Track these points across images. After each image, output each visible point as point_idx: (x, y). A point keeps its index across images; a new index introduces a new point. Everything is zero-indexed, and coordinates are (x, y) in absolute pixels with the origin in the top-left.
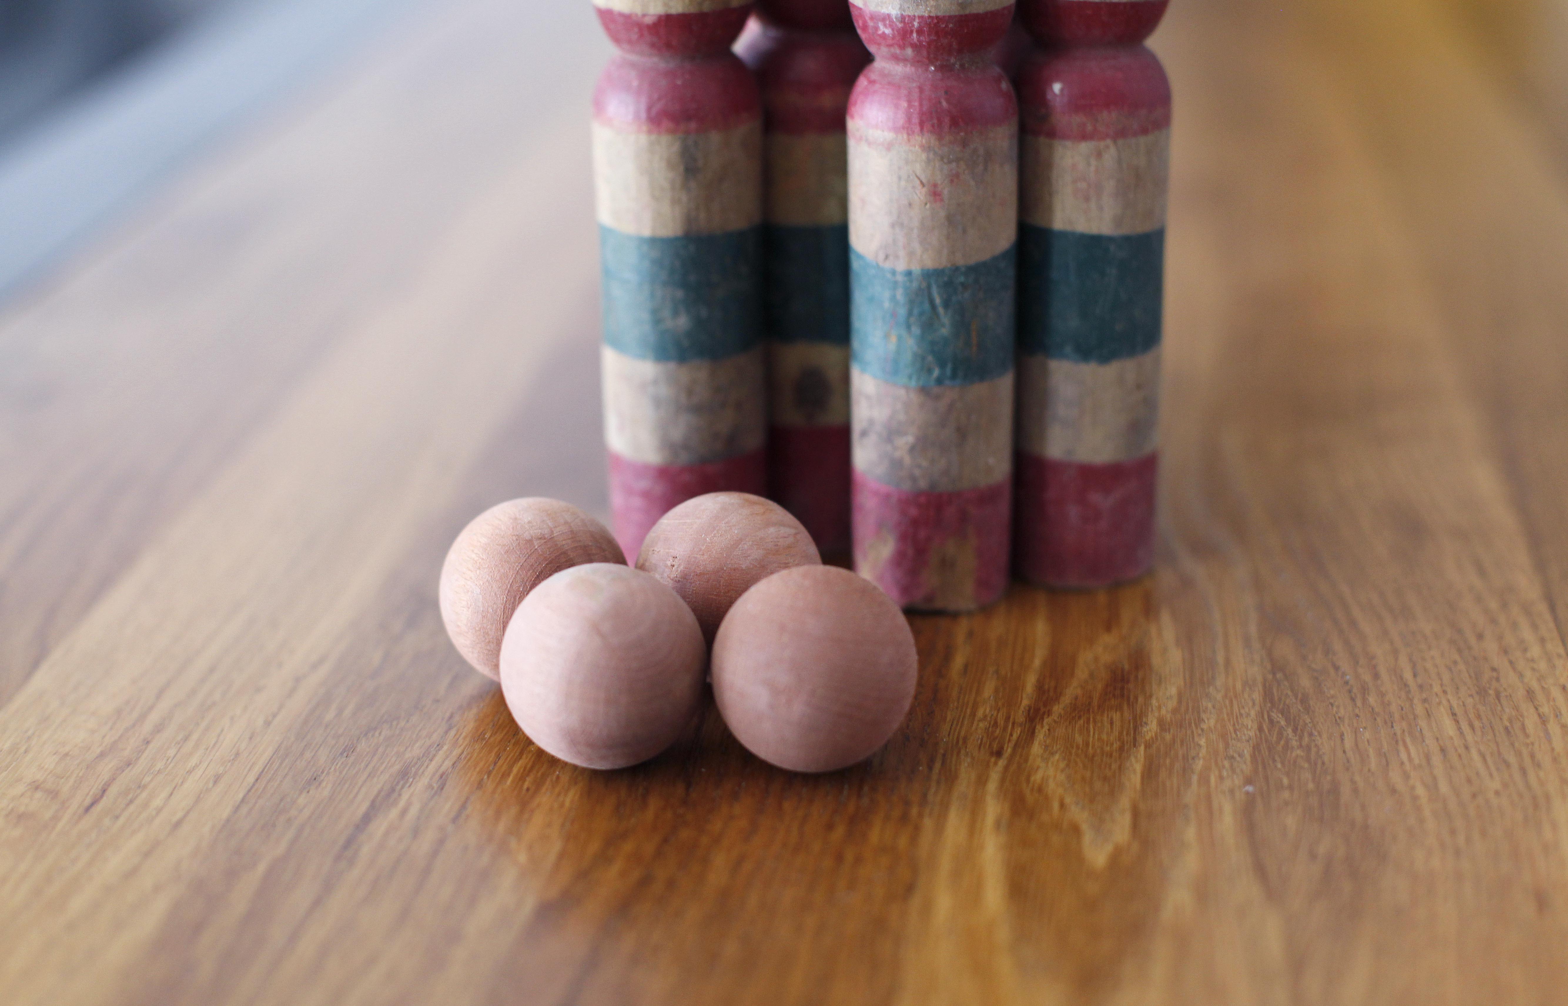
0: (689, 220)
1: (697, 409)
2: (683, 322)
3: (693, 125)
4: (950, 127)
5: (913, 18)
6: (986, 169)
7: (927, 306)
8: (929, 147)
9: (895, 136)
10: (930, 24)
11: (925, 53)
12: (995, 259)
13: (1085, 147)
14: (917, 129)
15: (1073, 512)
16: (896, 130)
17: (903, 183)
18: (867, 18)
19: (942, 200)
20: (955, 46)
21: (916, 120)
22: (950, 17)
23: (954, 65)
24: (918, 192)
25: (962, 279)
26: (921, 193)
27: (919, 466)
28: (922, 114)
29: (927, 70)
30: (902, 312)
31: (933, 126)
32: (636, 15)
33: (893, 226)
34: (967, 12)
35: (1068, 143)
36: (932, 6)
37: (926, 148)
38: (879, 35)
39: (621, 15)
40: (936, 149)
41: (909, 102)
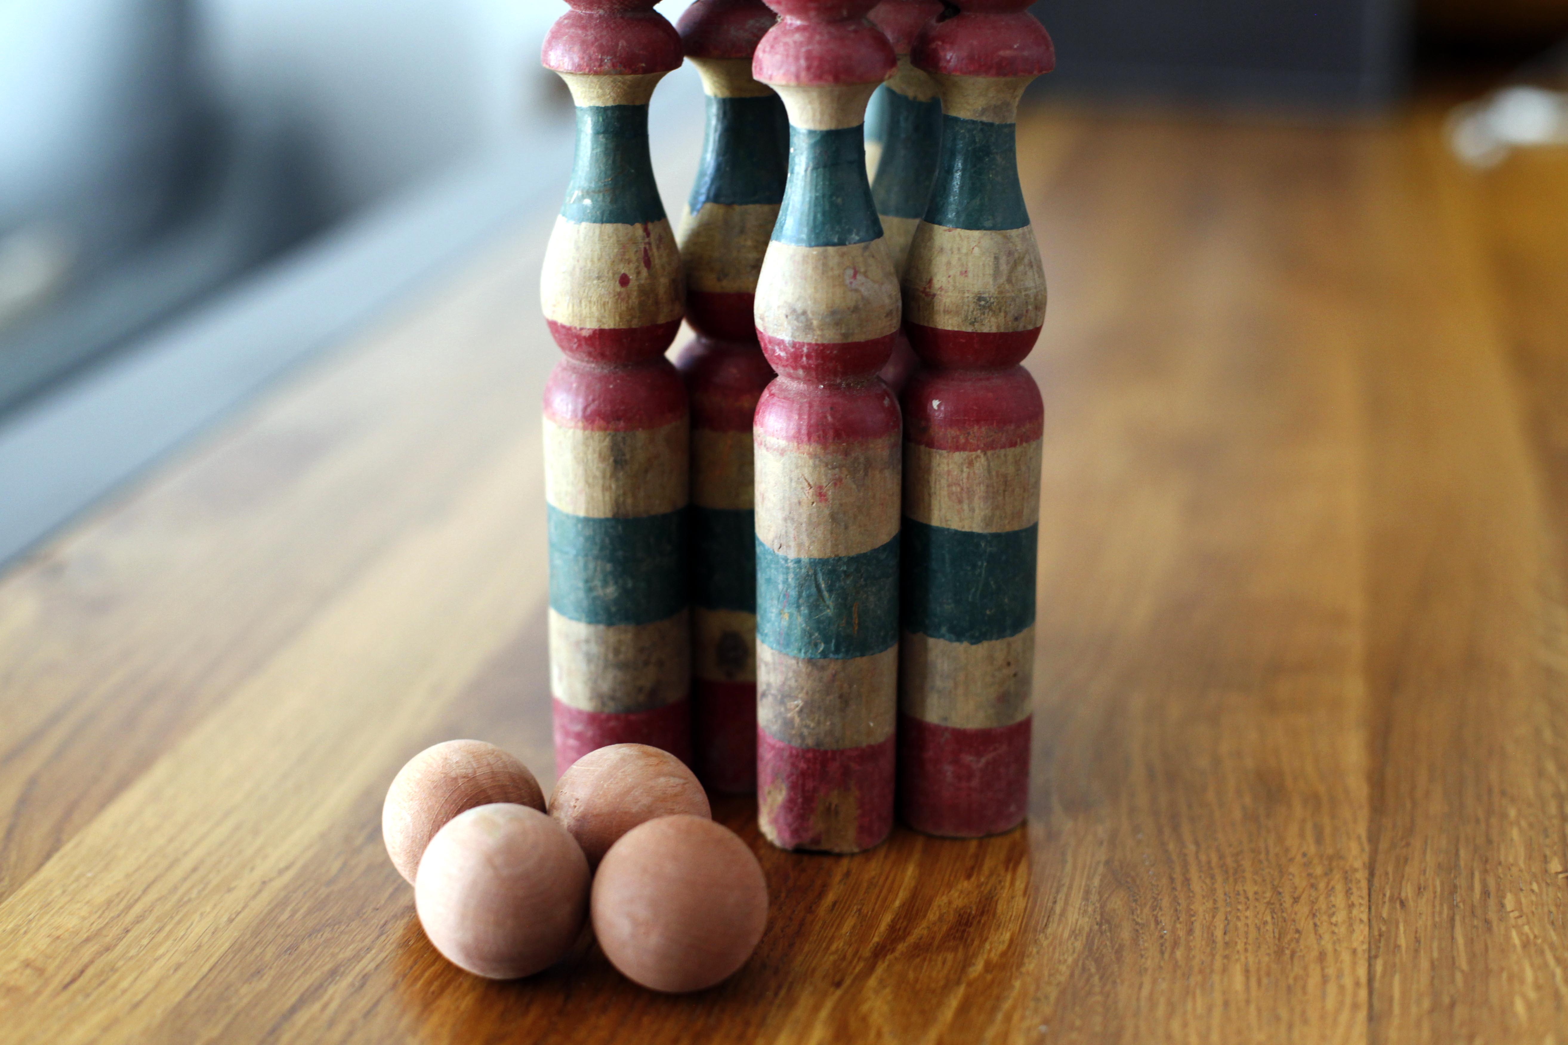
0: (617, 504)
1: (623, 666)
2: (611, 591)
3: (622, 424)
4: (834, 440)
5: (803, 345)
6: (866, 474)
7: (814, 590)
8: (815, 455)
9: (787, 444)
10: (816, 350)
11: (814, 374)
12: (876, 551)
13: (958, 456)
14: (805, 439)
15: (949, 770)
16: (788, 438)
17: (794, 484)
18: (767, 342)
19: (826, 500)
20: (839, 368)
21: (804, 431)
22: (834, 345)
23: (840, 384)
24: (806, 492)
25: (845, 568)
26: (808, 493)
27: (807, 726)
28: (809, 426)
29: (817, 388)
30: (793, 593)
31: (819, 437)
32: (575, 328)
33: (785, 520)
34: (850, 340)
35: (944, 452)
36: (818, 335)
37: (814, 456)
38: (776, 356)
39: (563, 327)
40: (822, 457)
41: (800, 415)
